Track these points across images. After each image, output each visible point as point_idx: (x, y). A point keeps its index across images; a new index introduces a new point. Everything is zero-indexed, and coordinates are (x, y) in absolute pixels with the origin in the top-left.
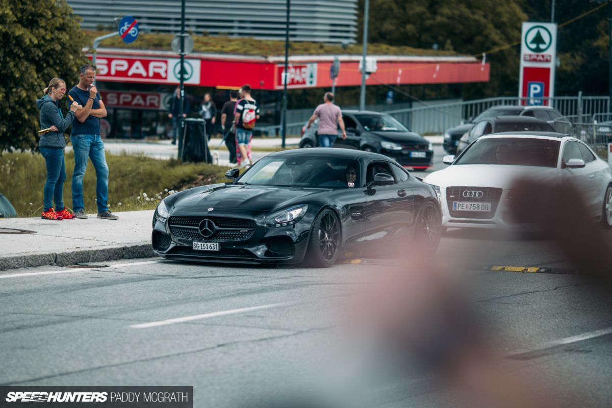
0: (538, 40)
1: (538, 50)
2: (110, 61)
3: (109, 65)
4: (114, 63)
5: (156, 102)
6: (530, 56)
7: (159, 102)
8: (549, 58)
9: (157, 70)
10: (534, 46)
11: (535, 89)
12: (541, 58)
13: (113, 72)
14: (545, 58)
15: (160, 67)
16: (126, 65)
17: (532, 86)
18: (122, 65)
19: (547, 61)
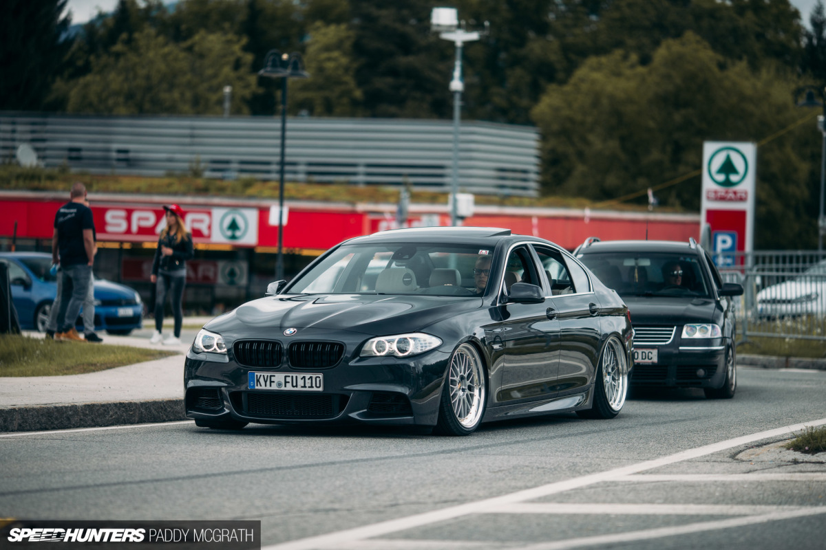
0: (728, 167)
1: (727, 183)
2: (129, 212)
3: (129, 219)
4: (135, 216)
5: (211, 274)
6: (716, 192)
7: (216, 274)
8: (743, 195)
9: (197, 226)
10: (721, 178)
11: (724, 242)
12: (731, 195)
13: (134, 228)
14: (738, 195)
15: (201, 221)
16: (152, 218)
17: (720, 238)
18: (147, 219)
19: (742, 199)
